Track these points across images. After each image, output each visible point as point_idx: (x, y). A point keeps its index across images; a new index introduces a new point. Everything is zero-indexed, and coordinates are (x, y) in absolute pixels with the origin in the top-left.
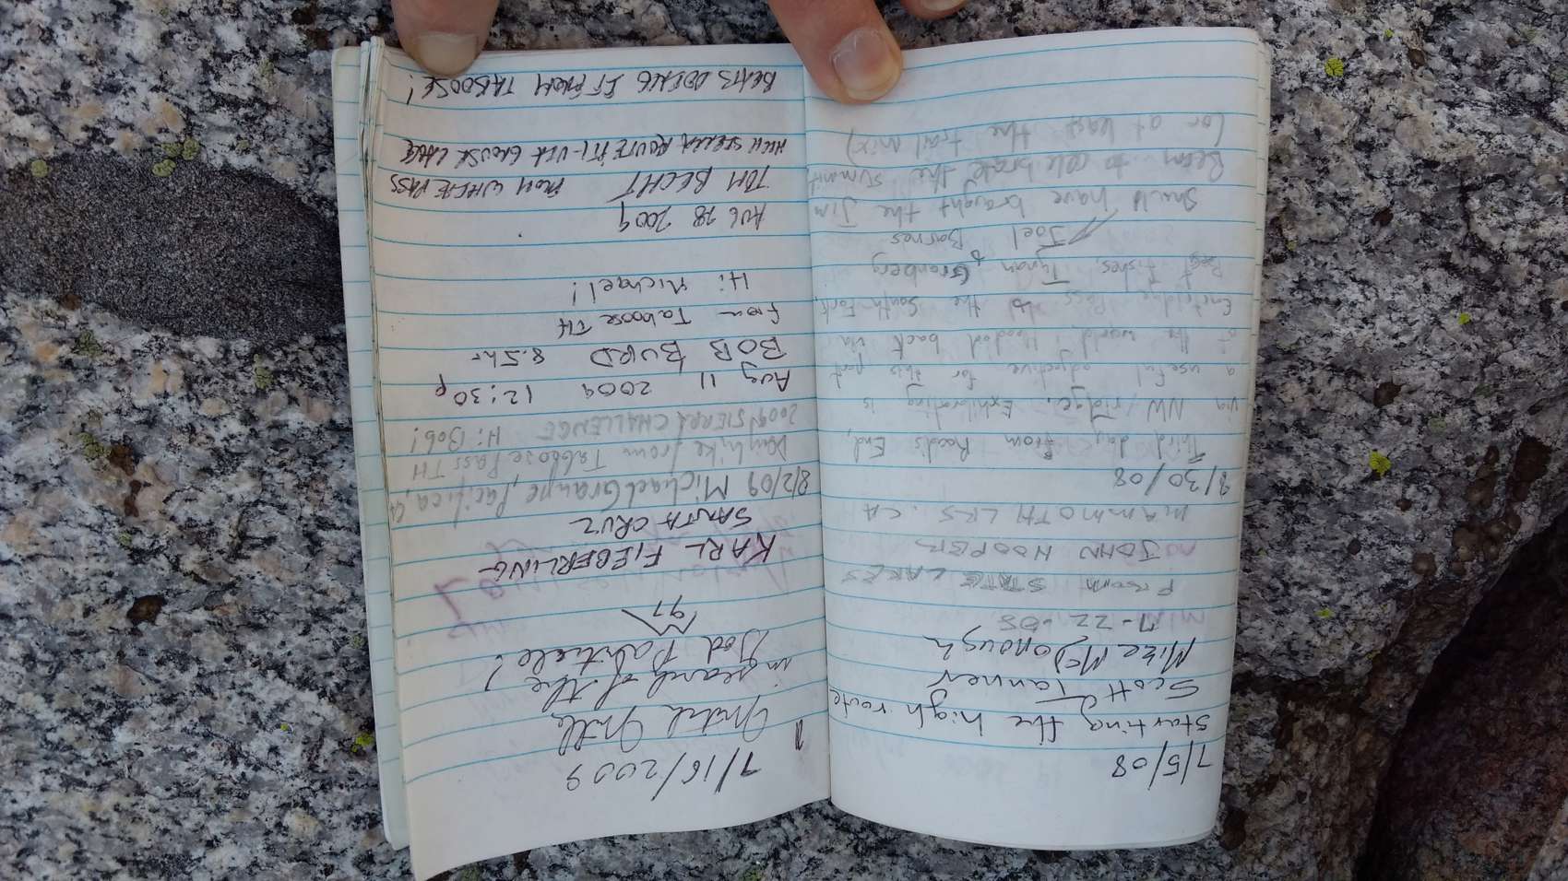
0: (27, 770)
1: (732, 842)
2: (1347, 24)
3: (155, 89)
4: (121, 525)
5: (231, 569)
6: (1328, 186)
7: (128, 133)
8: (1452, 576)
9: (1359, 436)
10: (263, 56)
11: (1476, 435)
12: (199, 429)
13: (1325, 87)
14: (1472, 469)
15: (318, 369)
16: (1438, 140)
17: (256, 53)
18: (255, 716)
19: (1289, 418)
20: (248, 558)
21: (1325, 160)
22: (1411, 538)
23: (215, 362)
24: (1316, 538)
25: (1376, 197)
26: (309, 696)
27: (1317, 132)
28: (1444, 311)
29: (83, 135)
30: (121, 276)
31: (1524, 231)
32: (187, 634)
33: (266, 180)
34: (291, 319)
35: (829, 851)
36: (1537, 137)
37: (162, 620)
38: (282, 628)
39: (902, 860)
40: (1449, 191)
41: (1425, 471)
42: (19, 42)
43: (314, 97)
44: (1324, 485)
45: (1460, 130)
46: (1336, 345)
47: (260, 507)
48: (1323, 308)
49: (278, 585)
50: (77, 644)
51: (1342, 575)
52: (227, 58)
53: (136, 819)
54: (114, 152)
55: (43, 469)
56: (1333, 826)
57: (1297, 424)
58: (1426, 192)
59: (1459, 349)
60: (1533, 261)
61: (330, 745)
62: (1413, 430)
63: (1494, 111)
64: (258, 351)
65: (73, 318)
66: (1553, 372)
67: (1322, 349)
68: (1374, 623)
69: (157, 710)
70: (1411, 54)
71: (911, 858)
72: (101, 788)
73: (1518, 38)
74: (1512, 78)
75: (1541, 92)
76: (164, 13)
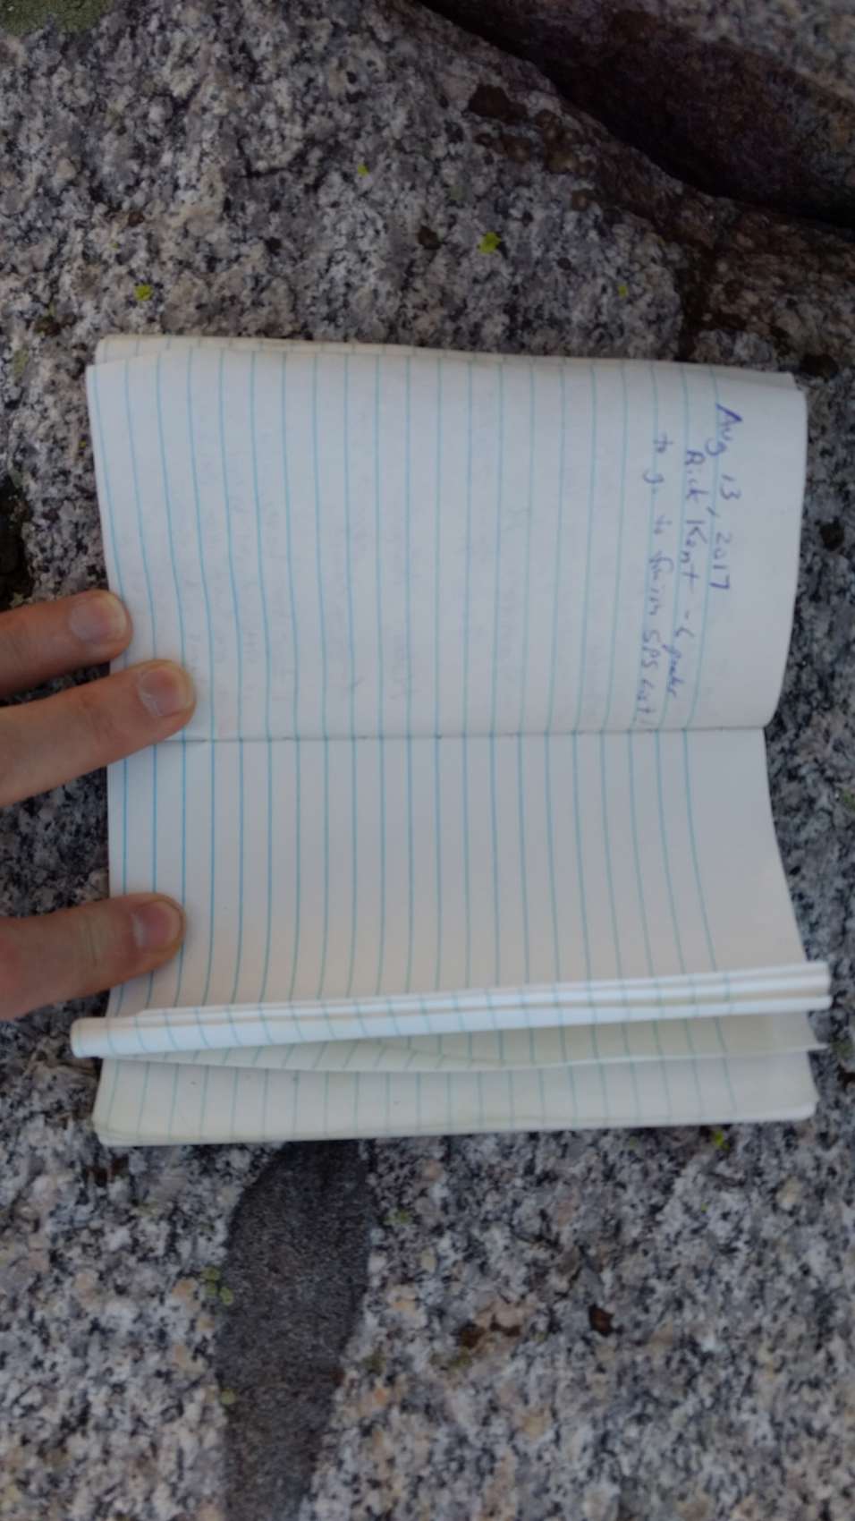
0: (737, 1425)
1: (818, 818)
2: (106, 281)
3: (162, 1301)
4: (526, 1340)
5: (567, 1249)
6: (246, 296)
7: (199, 1324)
8: (592, 173)
9: (465, 263)
10: (134, 1212)
11: (466, 156)
12: (446, 1273)
13: (160, 300)
14: (496, 157)
15: (398, 1171)
16: (207, 200)
17: (131, 1218)
18: (695, 1232)
19: (449, 326)
20: (558, 1234)
21: (223, 299)
22: (557, 212)
23: (390, 1258)
24: (556, 299)
25: (256, 252)
26: (679, 1185)
27: (199, 307)
28: (355, 188)
29: (201, 1361)
30: (317, 1334)
31: (286, 121)
32: (623, 1287)
33: (237, 1212)
34: (354, 1193)
35: (827, 733)
36: (204, 110)
37: (610, 1308)
38: (619, 1206)
39: (838, 668)
40: (252, 188)
41: (497, 201)
42: (123, 1412)
43: (167, 1170)
44: (508, 293)
45: (198, 180)
46: (385, 287)
47: (515, 1222)
48: (352, 299)
49: (583, 1209)
50: (628, 1379)
51: (589, 275)
52: (136, 1242)
53: (782, 1334)
54: (215, 1336)
55: (478, 1403)
56: (820, 272)
57: (453, 318)
58: (252, 207)
59: (389, 175)
60: (312, 111)
61: (722, 1168)
62: (461, 214)
63: (181, 149)
64: (381, 1221)
65: (352, 1374)
66: (410, 88)
67: (388, 299)
68: (633, 243)
69: (688, 1314)
70: (132, 224)
71: (836, 660)
72: (754, 1363)
73: (117, 126)
74: (153, 131)
75: (164, 104)
76: (99, 1292)
